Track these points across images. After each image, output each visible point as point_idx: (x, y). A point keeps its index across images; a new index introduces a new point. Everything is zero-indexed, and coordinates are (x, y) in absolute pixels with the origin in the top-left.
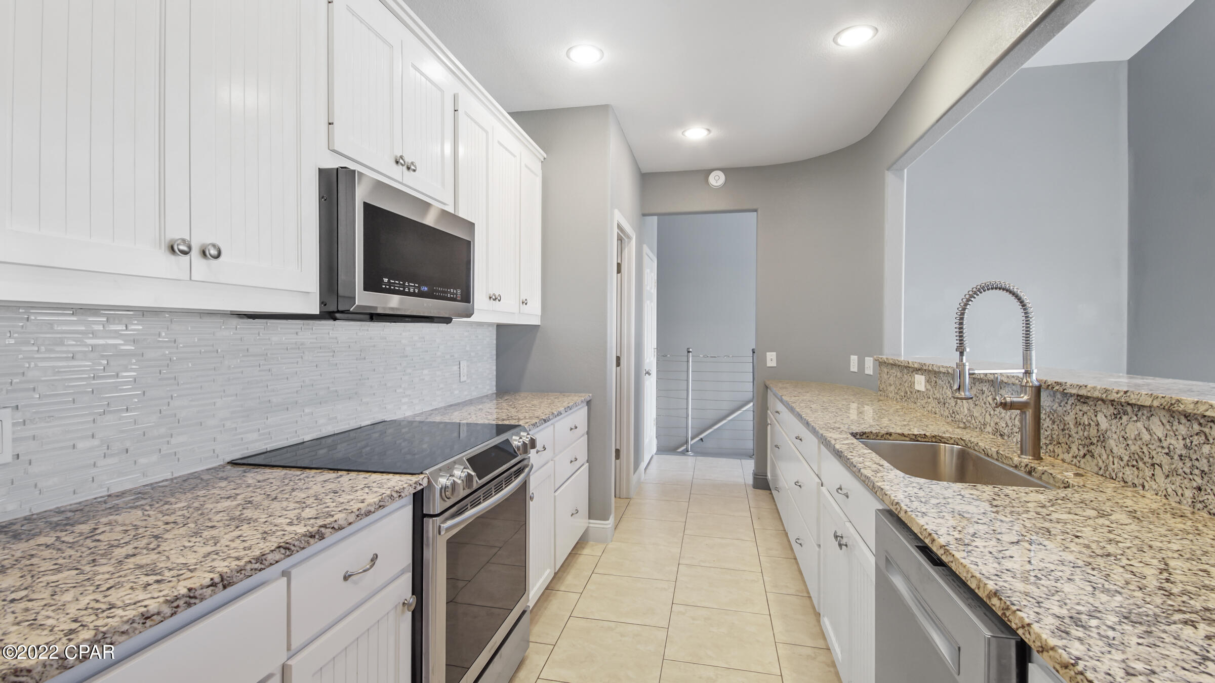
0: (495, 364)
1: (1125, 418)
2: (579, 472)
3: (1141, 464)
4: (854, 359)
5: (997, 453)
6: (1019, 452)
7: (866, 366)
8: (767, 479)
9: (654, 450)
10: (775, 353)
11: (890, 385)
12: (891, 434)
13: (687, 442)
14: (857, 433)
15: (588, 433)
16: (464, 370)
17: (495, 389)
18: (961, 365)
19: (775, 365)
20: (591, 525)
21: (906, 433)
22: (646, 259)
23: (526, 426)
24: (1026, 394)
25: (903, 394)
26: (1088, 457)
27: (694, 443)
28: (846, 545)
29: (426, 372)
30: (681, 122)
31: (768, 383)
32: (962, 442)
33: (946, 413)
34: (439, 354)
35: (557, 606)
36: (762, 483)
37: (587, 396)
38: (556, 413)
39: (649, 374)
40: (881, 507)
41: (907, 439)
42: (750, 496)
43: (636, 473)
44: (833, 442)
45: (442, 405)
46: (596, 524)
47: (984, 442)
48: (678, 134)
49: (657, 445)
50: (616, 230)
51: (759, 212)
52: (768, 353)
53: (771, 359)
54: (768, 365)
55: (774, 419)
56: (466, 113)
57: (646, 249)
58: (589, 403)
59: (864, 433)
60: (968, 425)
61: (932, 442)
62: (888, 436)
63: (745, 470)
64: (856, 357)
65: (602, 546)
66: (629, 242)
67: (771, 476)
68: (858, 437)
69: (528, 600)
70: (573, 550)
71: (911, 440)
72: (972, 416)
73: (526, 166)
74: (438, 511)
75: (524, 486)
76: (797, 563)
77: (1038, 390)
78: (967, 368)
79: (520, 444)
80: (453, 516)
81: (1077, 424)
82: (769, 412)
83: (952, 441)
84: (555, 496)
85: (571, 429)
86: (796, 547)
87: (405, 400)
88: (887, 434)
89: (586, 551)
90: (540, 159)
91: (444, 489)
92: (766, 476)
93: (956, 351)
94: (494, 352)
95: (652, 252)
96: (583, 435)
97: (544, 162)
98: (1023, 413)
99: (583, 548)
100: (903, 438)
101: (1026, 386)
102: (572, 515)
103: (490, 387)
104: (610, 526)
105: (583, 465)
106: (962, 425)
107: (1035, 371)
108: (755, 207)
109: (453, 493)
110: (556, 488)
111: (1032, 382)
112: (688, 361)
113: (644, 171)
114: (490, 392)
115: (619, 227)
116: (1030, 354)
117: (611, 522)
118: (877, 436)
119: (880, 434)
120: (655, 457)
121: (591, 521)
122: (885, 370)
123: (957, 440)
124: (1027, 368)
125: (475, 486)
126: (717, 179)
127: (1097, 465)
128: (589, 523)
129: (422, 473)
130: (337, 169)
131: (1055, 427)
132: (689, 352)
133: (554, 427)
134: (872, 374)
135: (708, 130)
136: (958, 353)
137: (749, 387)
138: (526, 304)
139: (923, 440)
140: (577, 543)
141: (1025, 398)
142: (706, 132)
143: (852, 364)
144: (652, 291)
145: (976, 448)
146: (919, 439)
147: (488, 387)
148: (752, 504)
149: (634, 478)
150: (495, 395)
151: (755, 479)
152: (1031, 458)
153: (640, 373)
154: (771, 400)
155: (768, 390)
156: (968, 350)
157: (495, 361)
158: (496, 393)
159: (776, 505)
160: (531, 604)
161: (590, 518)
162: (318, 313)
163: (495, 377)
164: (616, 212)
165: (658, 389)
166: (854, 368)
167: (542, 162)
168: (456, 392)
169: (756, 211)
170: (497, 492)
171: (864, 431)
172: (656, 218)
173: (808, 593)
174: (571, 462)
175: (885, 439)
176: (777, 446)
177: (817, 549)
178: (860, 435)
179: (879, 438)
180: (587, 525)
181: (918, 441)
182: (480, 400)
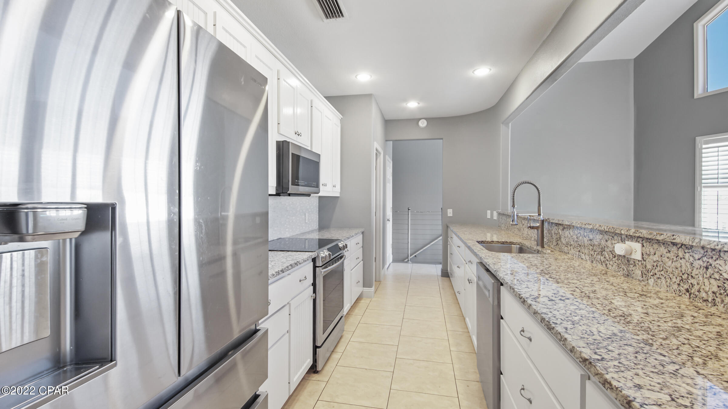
0: (318, 215)
1: (565, 230)
2: (358, 265)
3: (568, 246)
4: (489, 212)
5: (530, 246)
6: (536, 245)
7: (494, 215)
8: (448, 272)
9: (391, 260)
10: (452, 210)
11: (502, 224)
12: (493, 242)
13: (408, 258)
14: (479, 241)
15: (362, 247)
16: (307, 218)
17: (318, 227)
18: (513, 212)
19: (452, 215)
20: (364, 290)
21: (499, 241)
22: (387, 163)
23: (342, 239)
24: (538, 223)
25: (507, 227)
26: (557, 245)
27: (412, 258)
28: (472, 282)
29: (294, 218)
30: (405, 100)
31: (449, 225)
32: (521, 244)
33: (521, 234)
34: (298, 210)
35: (353, 320)
36: (446, 274)
37: (362, 230)
38: (352, 235)
39: (389, 221)
40: (479, 261)
41: (500, 243)
42: (439, 280)
43: (384, 269)
44: (468, 243)
45: (299, 233)
46: (366, 289)
47: (527, 243)
48: (404, 105)
49: (393, 258)
50: (375, 151)
51: (444, 139)
52: (448, 210)
53: (450, 213)
54: (448, 216)
55: (451, 242)
56: (316, 107)
57: (387, 157)
58: (363, 233)
59: (483, 241)
60: (527, 238)
61: (510, 244)
62: (492, 242)
63: (437, 269)
64: (490, 211)
65: (370, 300)
66: (380, 155)
67: (450, 271)
68: (480, 243)
69: (344, 312)
70: (356, 301)
71: (501, 244)
72: (528, 234)
73: (335, 124)
74: (321, 265)
75: (343, 263)
76: (459, 305)
77: (543, 222)
78: (516, 213)
79: (342, 246)
80: (324, 268)
81: (555, 233)
82: (449, 239)
83: (517, 244)
84: (351, 273)
85: (357, 244)
86: (457, 294)
87: (287, 230)
88: (492, 241)
89: (362, 301)
90: (339, 119)
91: (322, 258)
92: (448, 271)
93: (512, 207)
94: (318, 209)
95: (390, 158)
96: (360, 248)
97: (341, 120)
98: (538, 230)
99: (361, 300)
100: (498, 243)
101: (538, 220)
102: (357, 283)
103: (316, 226)
104: (373, 290)
105: (360, 262)
106: (525, 239)
107: (542, 214)
108: (441, 137)
109: (325, 259)
110: (352, 269)
111: (541, 218)
112: (408, 214)
113: (387, 118)
114: (316, 228)
115: (377, 150)
116: (540, 208)
117: (373, 289)
118: (488, 242)
119: (489, 242)
120: (392, 264)
121: (364, 288)
122: (501, 217)
123: (519, 243)
124: (539, 213)
125: (331, 258)
126: (423, 124)
127: (559, 248)
128: (363, 289)
129: (315, 251)
130: (283, 141)
131: (550, 235)
132: (409, 209)
133: (351, 242)
134: (496, 219)
135: (418, 103)
136: (513, 208)
137: (440, 227)
138: (335, 187)
139: (506, 244)
140: (358, 298)
141: (538, 225)
142: (417, 104)
143: (488, 214)
144: (390, 178)
145: (525, 246)
146: (505, 243)
147: (315, 226)
148: (440, 283)
149: (382, 272)
150: (318, 230)
151: (442, 272)
152: (540, 247)
153: (385, 220)
154: (450, 232)
155: (449, 229)
156: (516, 206)
157: (318, 214)
158: (319, 229)
159: (452, 283)
160: (345, 313)
161: (363, 287)
162: (275, 193)
163: (318, 221)
164: (375, 143)
165: (393, 229)
166: (489, 216)
167: (340, 120)
168: (304, 227)
169: (442, 139)
170: (336, 263)
171: (482, 240)
172: (392, 142)
173: (463, 315)
174: (357, 259)
175: (491, 244)
176: (451, 254)
177: (464, 291)
178: (481, 242)
179: (489, 243)
180: (362, 290)
181: (504, 244)
182: (312, 231)
